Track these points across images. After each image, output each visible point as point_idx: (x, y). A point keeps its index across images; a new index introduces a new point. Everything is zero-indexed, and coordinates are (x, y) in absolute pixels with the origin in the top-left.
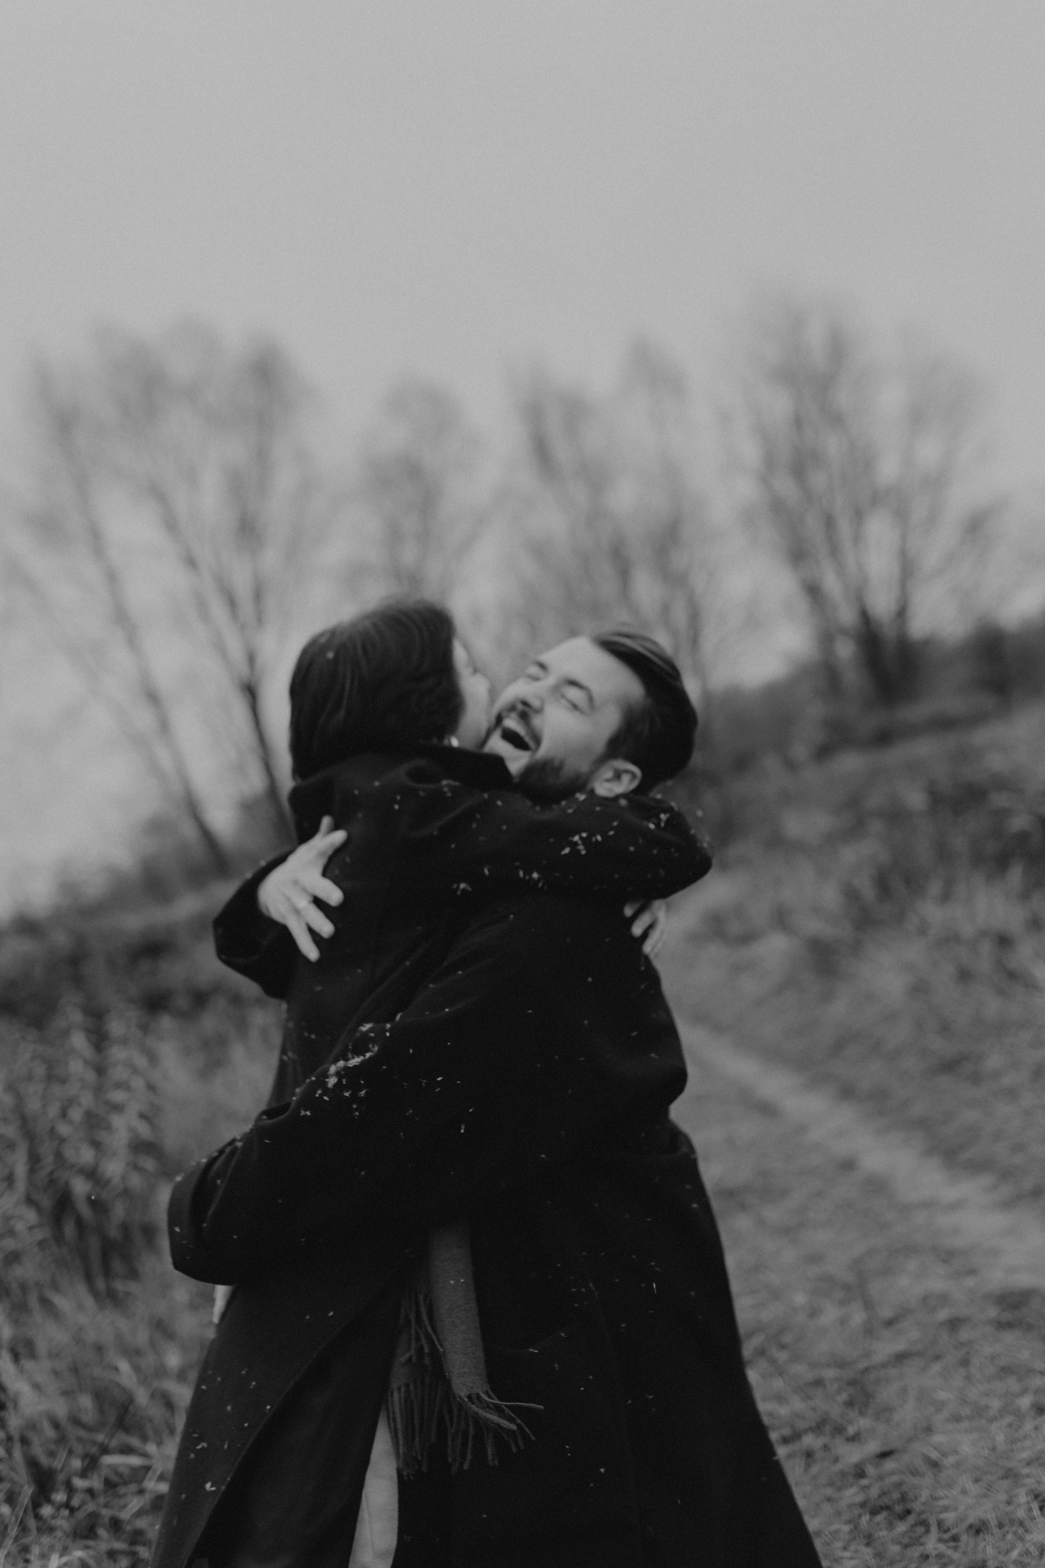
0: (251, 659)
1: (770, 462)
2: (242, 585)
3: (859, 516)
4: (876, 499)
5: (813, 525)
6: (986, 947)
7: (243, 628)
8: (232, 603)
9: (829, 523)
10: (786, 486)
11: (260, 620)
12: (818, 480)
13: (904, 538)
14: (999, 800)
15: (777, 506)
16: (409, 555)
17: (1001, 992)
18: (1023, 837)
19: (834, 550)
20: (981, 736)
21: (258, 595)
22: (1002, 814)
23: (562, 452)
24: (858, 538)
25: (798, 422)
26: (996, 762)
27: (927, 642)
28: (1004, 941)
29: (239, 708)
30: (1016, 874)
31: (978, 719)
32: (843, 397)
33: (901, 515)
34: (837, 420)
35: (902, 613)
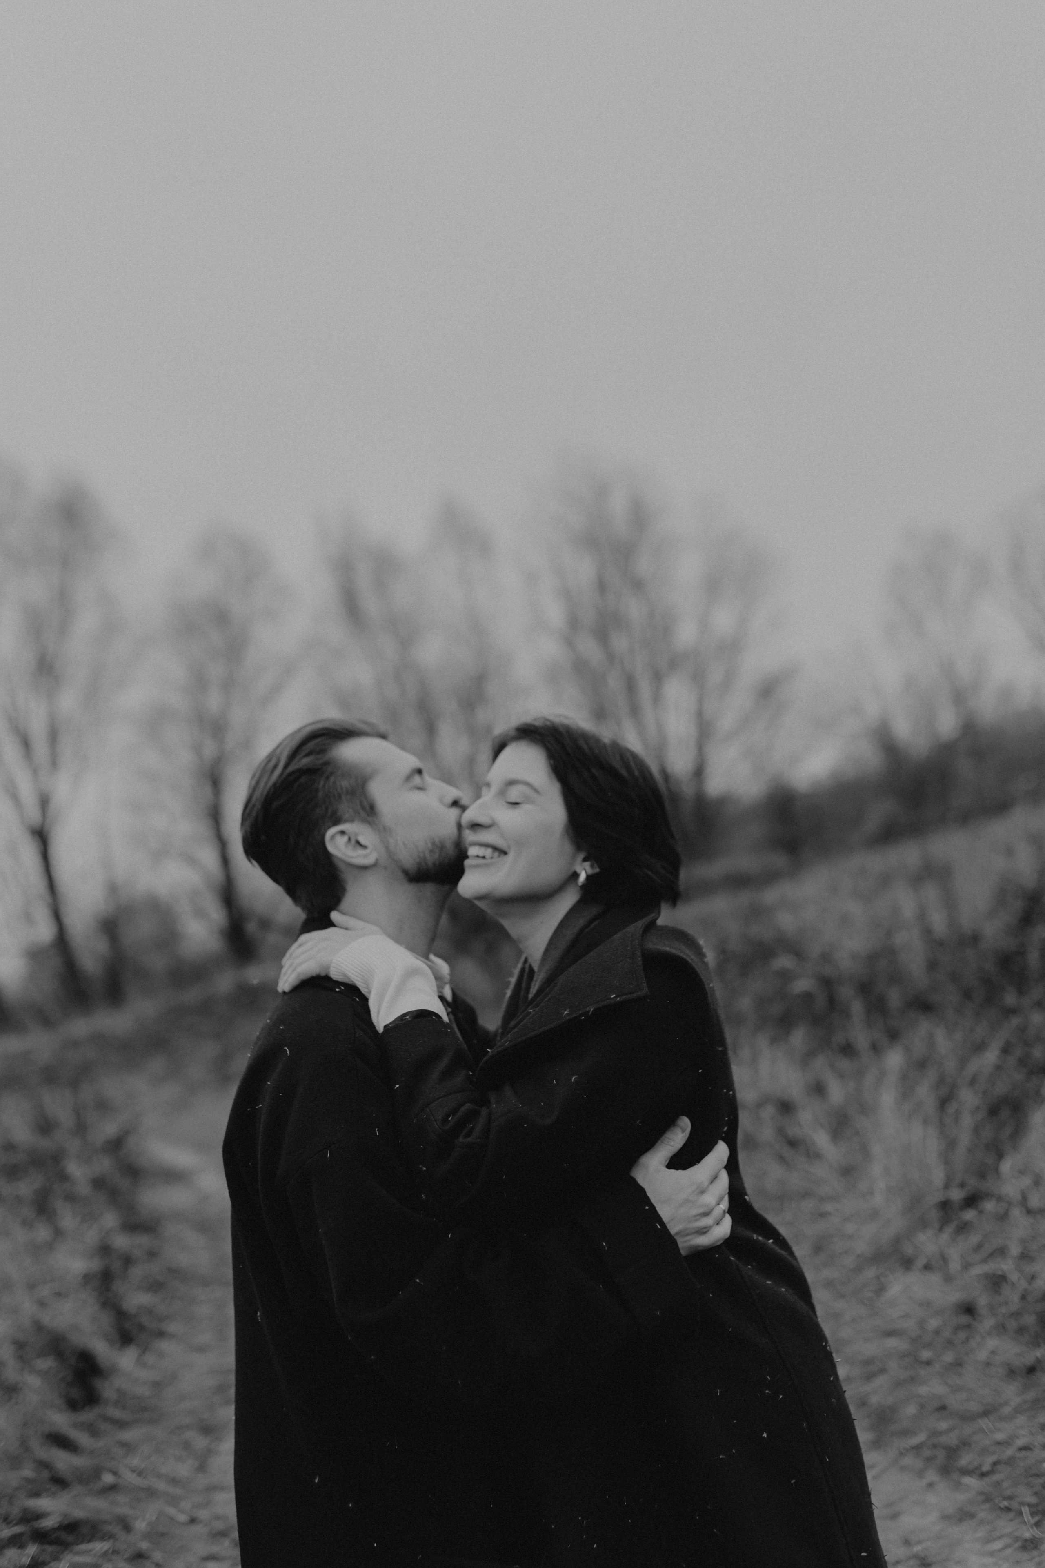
0: (44, 802)
1: (574, 623)
2: (38, 729)
3: (658, 678)
4: (674, 663)
5: (614, 683)
6: (769, 1112)
7: (35, 772)
8: (26, 744)
9: (631, 686)
10: (589, 648)
11: (54, 763)
12: (620, 643)
13: (700, 701)
14: (783, 962)
15: (580, 667)
16: (214, 701)
17: (781, 1159)
18: (807, 998)
19: (635, 710)
20: (770, 895)
21: (53, 736)
22: (786, 976)
23: (370, 605)
24: (657, 698)
25: (602, 586)
26: (786, 921)
27: (723, 801)
28: (786, 1107)
29: (29, 853)
30: (799, 1037)
31: (769, 877)
32: (643, 566)
33: (698, 678)
34: (638, 585)
35: (699, 772)
